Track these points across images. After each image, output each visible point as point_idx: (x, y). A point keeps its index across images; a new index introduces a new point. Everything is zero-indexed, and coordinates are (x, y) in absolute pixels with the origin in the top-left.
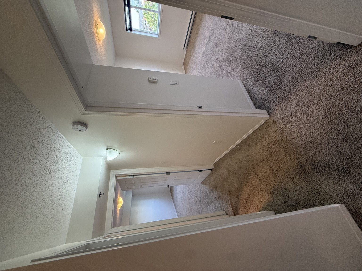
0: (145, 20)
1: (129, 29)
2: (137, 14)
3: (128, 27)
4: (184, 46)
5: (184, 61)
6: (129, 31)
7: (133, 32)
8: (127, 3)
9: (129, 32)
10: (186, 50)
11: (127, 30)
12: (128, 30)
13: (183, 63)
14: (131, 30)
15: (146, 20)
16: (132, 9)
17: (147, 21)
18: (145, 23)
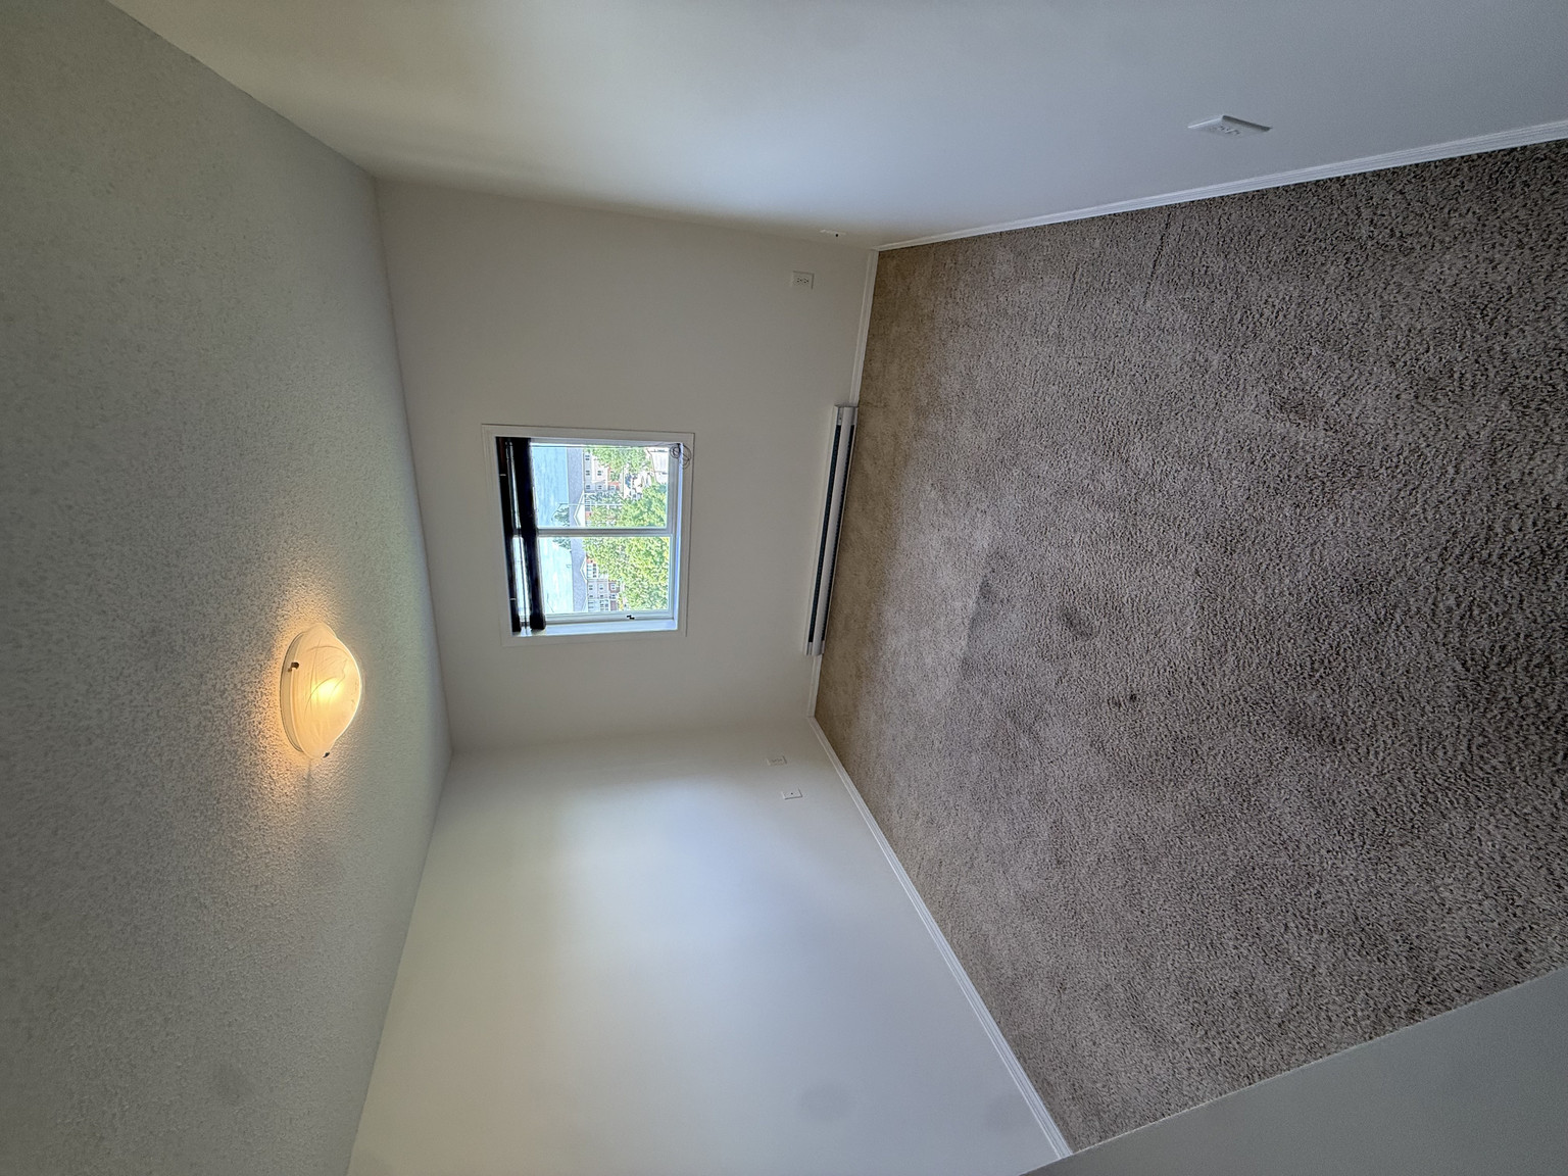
0: (592, 564)
1: (528, 620)
2: (565, 552)
3: (524, 613)
4: (811, 639)
5: (817, 702)
6: (526, 632)
7: (548, 631)
8: (518, 525)
9: (530, 635)
10: (820, 653)
11: (516, 626)
12: (523, 628)
13: (813, 714)
14: (537, 622)
15: (594, 565)
16: (544, 544)
17: (597, 568)
18: (591, 573)
